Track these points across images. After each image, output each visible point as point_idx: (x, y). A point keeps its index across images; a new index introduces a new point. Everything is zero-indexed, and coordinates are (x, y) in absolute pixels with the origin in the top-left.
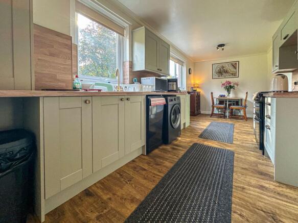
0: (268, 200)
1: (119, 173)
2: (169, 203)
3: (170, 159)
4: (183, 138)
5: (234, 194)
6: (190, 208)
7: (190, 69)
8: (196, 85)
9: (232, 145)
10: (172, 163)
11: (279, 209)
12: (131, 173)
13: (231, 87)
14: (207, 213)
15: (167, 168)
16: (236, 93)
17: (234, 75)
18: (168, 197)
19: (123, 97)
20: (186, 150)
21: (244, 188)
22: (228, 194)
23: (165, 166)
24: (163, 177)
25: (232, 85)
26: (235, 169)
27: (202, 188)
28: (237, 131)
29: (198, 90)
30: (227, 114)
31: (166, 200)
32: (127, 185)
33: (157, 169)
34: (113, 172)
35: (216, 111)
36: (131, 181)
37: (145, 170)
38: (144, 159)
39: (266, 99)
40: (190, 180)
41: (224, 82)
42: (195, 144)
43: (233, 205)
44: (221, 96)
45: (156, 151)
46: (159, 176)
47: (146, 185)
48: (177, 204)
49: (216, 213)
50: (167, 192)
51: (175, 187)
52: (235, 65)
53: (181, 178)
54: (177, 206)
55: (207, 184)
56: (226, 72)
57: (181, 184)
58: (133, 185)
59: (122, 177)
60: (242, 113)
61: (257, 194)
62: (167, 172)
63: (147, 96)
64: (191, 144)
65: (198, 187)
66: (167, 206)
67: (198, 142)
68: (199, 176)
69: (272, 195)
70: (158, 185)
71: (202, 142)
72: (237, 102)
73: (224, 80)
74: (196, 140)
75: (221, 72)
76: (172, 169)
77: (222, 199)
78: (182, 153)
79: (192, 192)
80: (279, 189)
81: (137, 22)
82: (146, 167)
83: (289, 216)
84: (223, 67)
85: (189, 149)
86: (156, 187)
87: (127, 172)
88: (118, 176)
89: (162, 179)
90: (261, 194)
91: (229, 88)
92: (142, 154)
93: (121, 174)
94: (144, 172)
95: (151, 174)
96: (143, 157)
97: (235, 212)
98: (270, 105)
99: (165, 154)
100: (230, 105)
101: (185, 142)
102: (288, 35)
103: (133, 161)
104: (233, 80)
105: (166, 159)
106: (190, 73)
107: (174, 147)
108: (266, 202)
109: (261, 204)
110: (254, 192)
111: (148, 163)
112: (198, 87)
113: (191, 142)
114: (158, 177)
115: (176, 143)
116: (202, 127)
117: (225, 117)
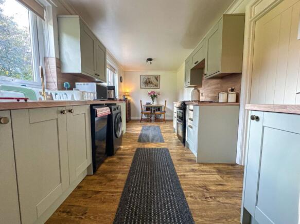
0: (199, 178)
1: (63, 212)
2: (139, 217)
3: (121, 170)
4: (126, 146)
5: (181, 182)
6: (158, 211)
7: (121, 77)
8: (126, 94)
9: (165, 143)
10: (124, 174)
11: (206, 181)
12: (82, 203)
13: (155, 96)
14: (172, 207)
15: (122, 180)
16: (158, 102)
17: (157, 86)
18: (136, 210)
19: (64, 109)
20: (133, 157)
21: (184, 175)
22: (178, 184)
23: (119, 180)
24: (123, 192)
25: (155, 94)
26: (174, 162)
27: (159, 187)
28: (163, 131)
29: (129, 98)
30: (153, 118)
31: (135, 215)
32: (82, 221)
33: (112, 186)
34: (54, 214)
35: (144, 117)
36: (86, 213)
37: (98, 192)
38: (92, 180)
39: (187, 106)
40: (148, 184)
41: (150, 92)
42: (138, 150)
43: (184, 192)
44: (148, 104)
45: (103, 167)
46: (118, 192)
47: (107, 210)
48: (147, 212)
49: (178, 204)
50: (133, 206)
51: (138, 197)
52: (157, 78)
53: (139, 186)
54: (147, 216)
55: (162, 182)
56: (151, 83)
57: (142, 192)
58: (91, 217)
59: (71, 215)
60: (162, 117)
61: (192, 176)
62: (124, 185)
63: (92, 106)
64: (135, 150)
65: (157, 188)
66: (139, 220)
67: (140, 147)
68: (153, 178)
69: (199, 173)
70: (120, 203)
71: (143, 146)
72: (159, 109)
73: (150, 90)
74: (138, 145)
75: (147, 82)
76: (128, 180)
77: (176, 190)
78: (130, 160)
79: (154, 195)
80: (201, 168)
81: (64, 7)
82: (98, 188)
83: (211, 183)
84: (148, 79)
85: (135, 155)
86: (120, 206)
87: (76, 204)
88: (64, 215)
89: (122, 195)
90: (194, 175)
91: (153, 96)
92: (87, 175)
93: (68, 210)
94: (98, 196)
95: (108, 194)
96: (89, 178)
97: (187, 196)
98: (192, 111)
99: (115, 167)
100: (154, 111)
101: (129, 149)
102: (197, 62)
103: (79, 187)
104: (156, 90)
105: (118, 172)
106: (121, 82)
107: (120, 156)
108: (199, 179)
109: (197, 183)
110: (190, 175)
111: (100, 183)
112: (129, 95)
113: (134, 148)
114: (116, 194)
115: (119, 152)
116: (137, 132)
117: (151, 121)
